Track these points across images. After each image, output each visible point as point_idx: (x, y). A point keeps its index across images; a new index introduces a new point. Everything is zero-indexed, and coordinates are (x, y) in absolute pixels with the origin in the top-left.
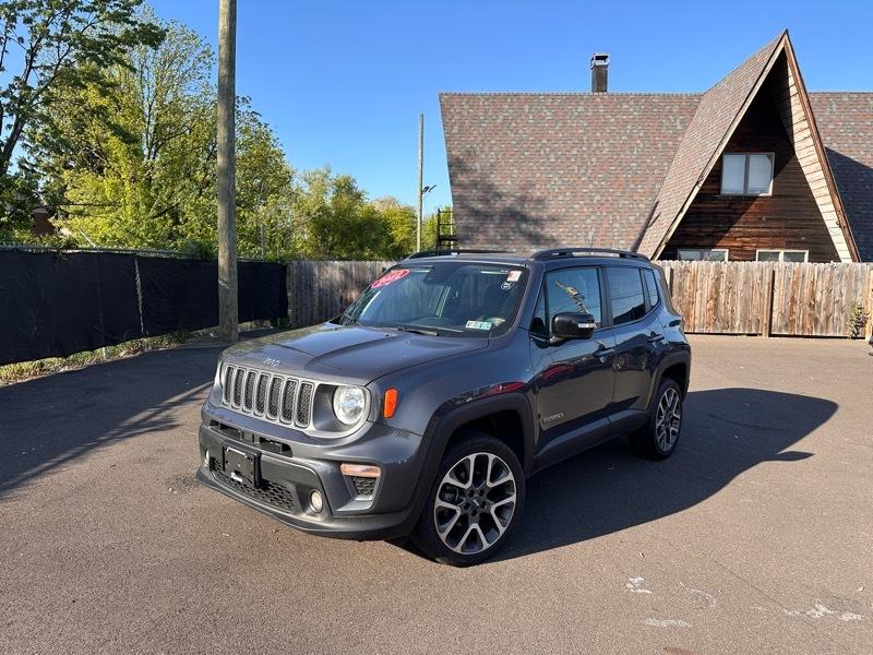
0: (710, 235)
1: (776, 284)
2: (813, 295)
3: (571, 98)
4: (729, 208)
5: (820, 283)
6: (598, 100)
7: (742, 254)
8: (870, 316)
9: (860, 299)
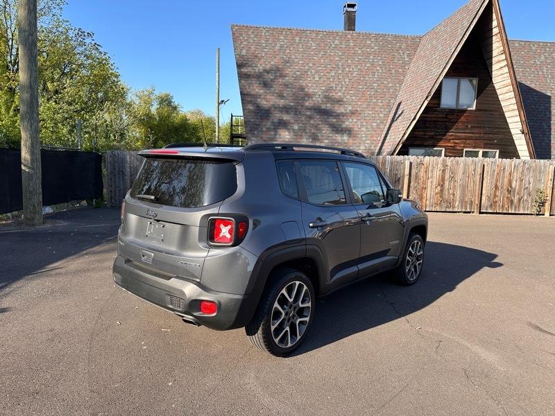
0: (432, 138)
1: (485, 175)
2: (510, 182)
3: (330, 34)
4: (446, 118)
5: (515, 174)
6: (349, 36)
7: (454, 152)
8: (549, 198)
9: (542, 187)
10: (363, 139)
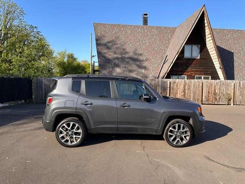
0: (181, 71)
1: (203, 87)
2: (215, 90)
3: (136, 27)
4: (186, 62)
5: (217, 87)
6: (145, 28)
7: (191, 77)
8: (233, 97)
9: (229, 92)
10: (151, 72)
